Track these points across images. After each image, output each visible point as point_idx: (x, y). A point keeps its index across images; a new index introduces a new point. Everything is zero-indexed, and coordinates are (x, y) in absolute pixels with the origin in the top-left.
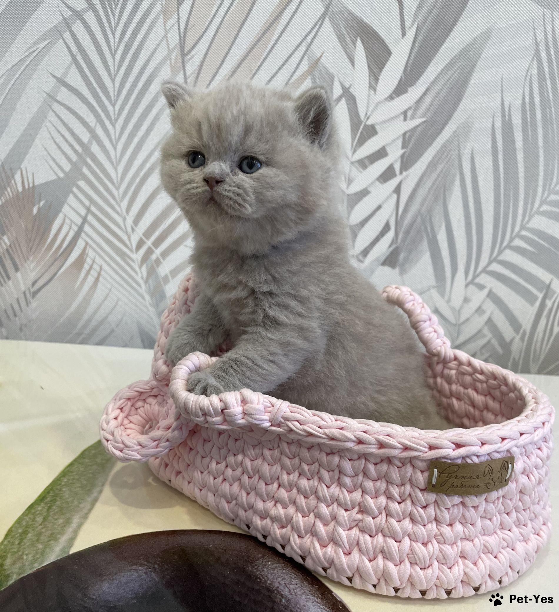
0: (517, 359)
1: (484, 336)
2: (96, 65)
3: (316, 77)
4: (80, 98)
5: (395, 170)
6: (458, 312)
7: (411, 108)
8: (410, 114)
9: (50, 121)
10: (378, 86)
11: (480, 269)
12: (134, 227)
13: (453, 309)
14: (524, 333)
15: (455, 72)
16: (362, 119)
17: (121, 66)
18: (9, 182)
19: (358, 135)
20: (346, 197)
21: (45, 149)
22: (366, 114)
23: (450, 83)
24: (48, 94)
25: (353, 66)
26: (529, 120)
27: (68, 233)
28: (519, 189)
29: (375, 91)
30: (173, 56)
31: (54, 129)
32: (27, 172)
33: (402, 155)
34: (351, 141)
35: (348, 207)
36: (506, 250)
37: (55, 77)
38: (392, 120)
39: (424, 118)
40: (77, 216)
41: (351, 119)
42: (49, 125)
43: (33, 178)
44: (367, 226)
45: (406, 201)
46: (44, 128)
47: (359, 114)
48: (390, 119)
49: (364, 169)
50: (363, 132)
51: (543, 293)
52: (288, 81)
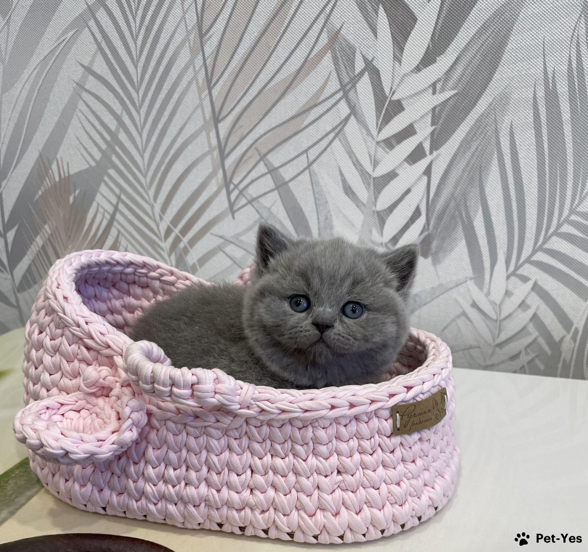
0: (568, 362)
1: (529, 334)
2: (119, 51)
3: (336, 50)
5: (424, 149)
6: (499, 307)
7: (441, 79)
8: (440, 86)
9: (80, 110)
10: (403, 56)
11: (523, 258)
12: (162, 215)
13: (493, 303)
14: (577, 331)
15: (489, 37)
16: (388, 95)
17: (143, 51)
18: (47, 172)
19: (384, 112)
20: (372, 180)
21: (77, 138)
22: (392, 88)
23: (484, 49)
24: (77, 84)
25: (376, 36)
26: (577, 88)
27: (101, 221)
28: (566, 167)
29: (401, 62)
30: (192, 37)
31: (84, 118)
32: (62, 162)
33: (431, 133)
34: (375, 119)
35: (374, 192)
36: (553, 238)
37: (82, 66)
38: (419, 94)
39: (456, 89)
40: (109, 204)
41: (375, 94)
42: (80, 114)
43: (68, 167)
44: (395, 212)
45: (437, 184)
46: (75, 117)
47: (383, 89)
48: (418, 93)
49: (391, 150)
50: (389, 108)
52: (308, 57)
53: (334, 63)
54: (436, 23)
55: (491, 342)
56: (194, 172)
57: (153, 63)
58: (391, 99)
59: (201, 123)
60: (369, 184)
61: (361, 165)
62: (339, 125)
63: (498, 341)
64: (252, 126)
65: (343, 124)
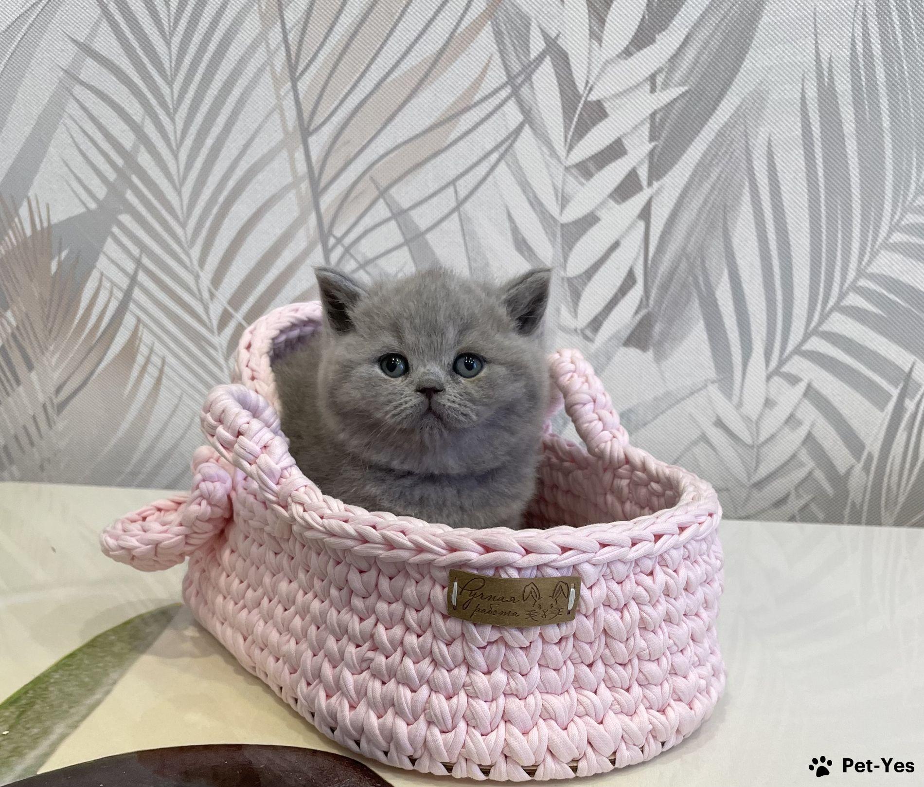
0: (859, 505)
2: (140, 18)
3: (500, 20)
5: (639, 179)
6: (755, 425)
7: (662, 68)
8: (661, 80)
9: (70, 116)
10: (605, 32)
11: (790, 348)
12: (213, 290)
13: (747, 419)
14: (870, 457)
15: (733, 5)
16: (581, 92)
17: (180, 18)
18: (10, 221)
19: (575, 119)
20: (559, 228)
21: (65, 162)
22: (587, 82)
23: (727, 24)
24: (66, 71)
26: (864, 84)
27: (107, 303)
28: (851, 206)
29: (601, 41)
31: (77, 129)
32: (37, 202)
33: (650, 153)
34: (562, 129)
35: (563, 247)
36: (833, 314)
37: (75, 41)
38: (630, 92)
39: (685, 85)
40: (120, 273)
41: (562, 92)
42: (69, 122)
43: (48, 212)
44: (597, 277)
45: (660, 233)
46: (61, 129)
47: (575, 84)
48: (628, 90)
49: (588, 180)
50: (584, 113)
51: (900, 388)
52: (455, 30)
53: (497, 41)
55: (745, 480)
56: (268, 217)
57: (197, 39)
58: (586, 99)
59: (279, 136)
60: (554, 235)
61: (541, 204)
62: (506, 139)
63: (756, 478)
64: (365, 142)
65: (512, 139)
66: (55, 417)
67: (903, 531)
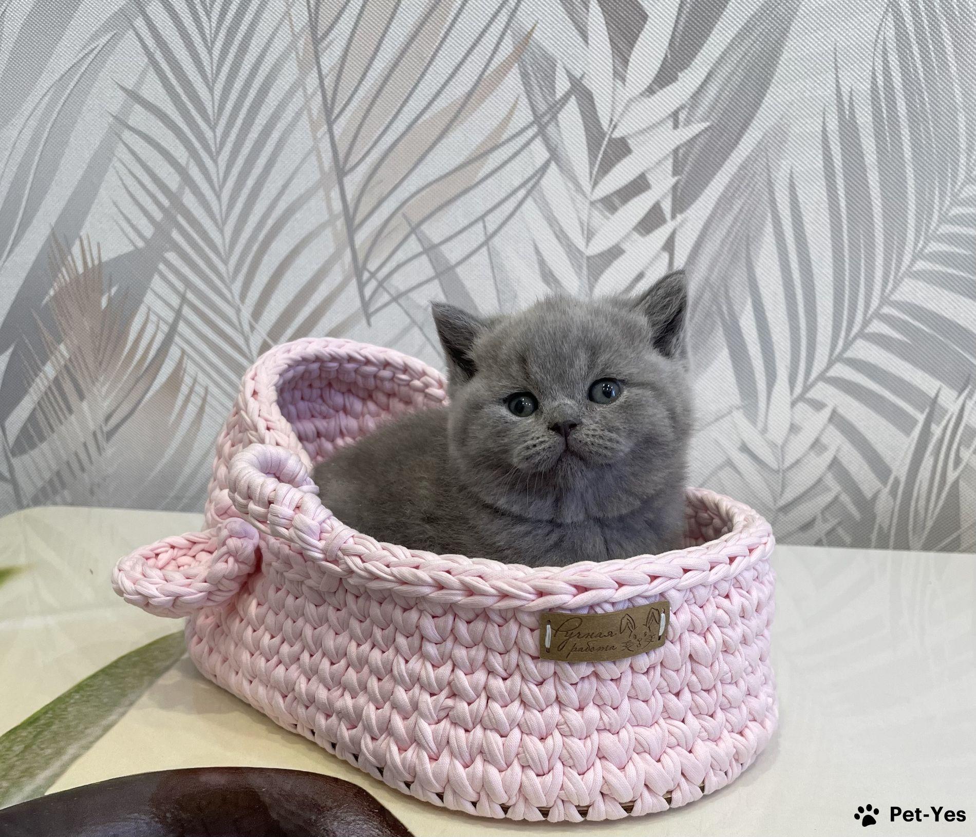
0: (886, 530)
1: (828, 489)
2: (185, 67)
3: (526, 62)
4: (163, 122)
5: (662, 212)
6: (781, 450)
7: (685, 106)
8: (684, 116)
9: (120, 160)
10: (628, 71)
11: (814, 375)
12: (253, 323)
13: (772, 445)
14: (897, 481)
15: (754, 42)
16: (606, 130)
17: (222, 65)
18: (64, 259)
19: (600, 156)
20: (585, 260)
21: (114, 203)
22: (612, 120)
23: (748, 61)
24: (115, 118)
25: (587, 42)
26: (885, 116)
27: (154, 336)
28: (874, 235)
29: (625, 80)
30: (301, 43)
31: (126, 171)
32: (89, 241)
33: (673, 186)
34: (587, 166)
35: (589, 278)
36: (858, 341)
37: (123, 89)
38: (653, 128)
39: (707, 121)
40: (166, 308)
41: (587, 129)
42: (119, 166)
43: (99, 251)
46: (111, 171)
47: (599, 121)
48: (650, 126)
49: (613, 213)
50: (608, 150)
51: (925, 413)
52: (483, 73)
53: (524, 83)
54: (676, 21)
55: (771, 504)
56: (306, 253)
57: (238, 85)
58: (610, 136)
59: (317, 176)
60: (580, 267)
61: (566, 237)
62: (533, 176)
63: (782, 502)
64: (398, 181)
65: (539, 175)
66: (104, 444)
67: (932, 555)
